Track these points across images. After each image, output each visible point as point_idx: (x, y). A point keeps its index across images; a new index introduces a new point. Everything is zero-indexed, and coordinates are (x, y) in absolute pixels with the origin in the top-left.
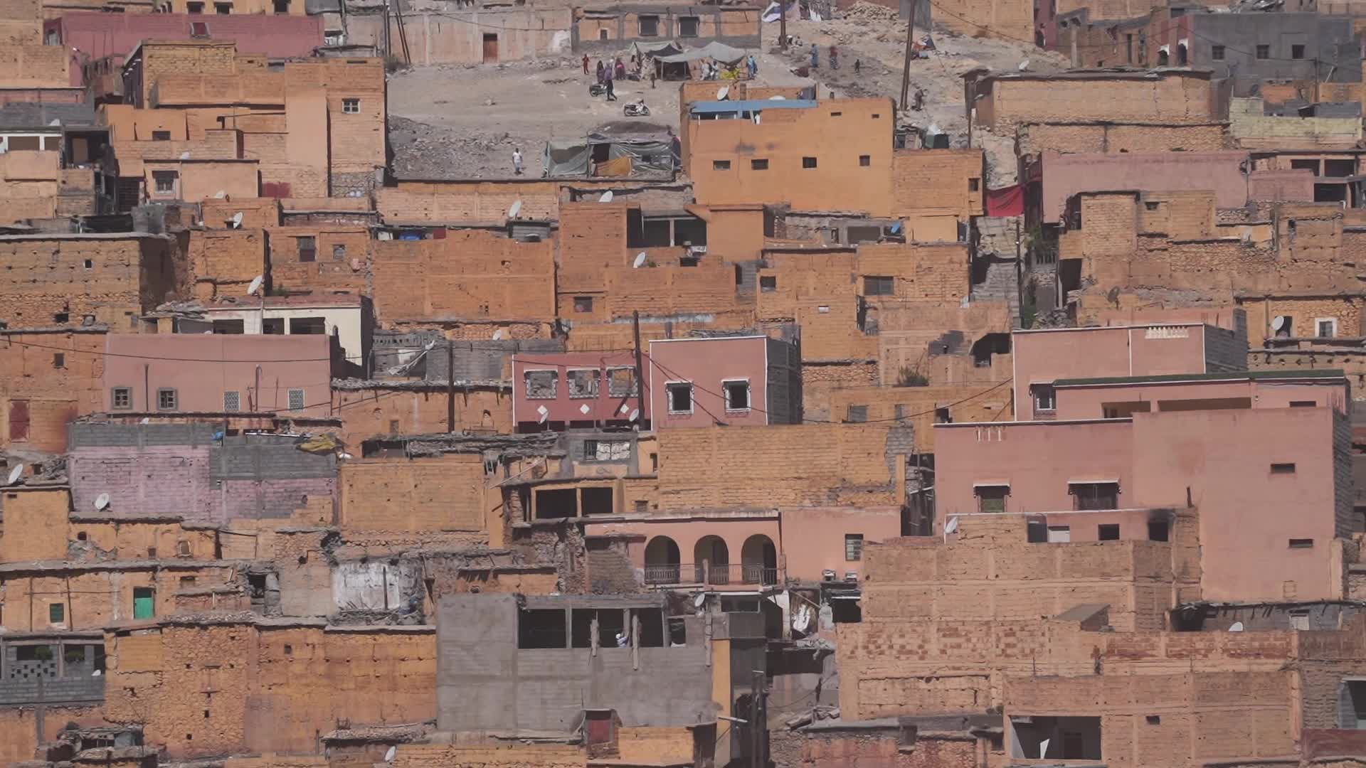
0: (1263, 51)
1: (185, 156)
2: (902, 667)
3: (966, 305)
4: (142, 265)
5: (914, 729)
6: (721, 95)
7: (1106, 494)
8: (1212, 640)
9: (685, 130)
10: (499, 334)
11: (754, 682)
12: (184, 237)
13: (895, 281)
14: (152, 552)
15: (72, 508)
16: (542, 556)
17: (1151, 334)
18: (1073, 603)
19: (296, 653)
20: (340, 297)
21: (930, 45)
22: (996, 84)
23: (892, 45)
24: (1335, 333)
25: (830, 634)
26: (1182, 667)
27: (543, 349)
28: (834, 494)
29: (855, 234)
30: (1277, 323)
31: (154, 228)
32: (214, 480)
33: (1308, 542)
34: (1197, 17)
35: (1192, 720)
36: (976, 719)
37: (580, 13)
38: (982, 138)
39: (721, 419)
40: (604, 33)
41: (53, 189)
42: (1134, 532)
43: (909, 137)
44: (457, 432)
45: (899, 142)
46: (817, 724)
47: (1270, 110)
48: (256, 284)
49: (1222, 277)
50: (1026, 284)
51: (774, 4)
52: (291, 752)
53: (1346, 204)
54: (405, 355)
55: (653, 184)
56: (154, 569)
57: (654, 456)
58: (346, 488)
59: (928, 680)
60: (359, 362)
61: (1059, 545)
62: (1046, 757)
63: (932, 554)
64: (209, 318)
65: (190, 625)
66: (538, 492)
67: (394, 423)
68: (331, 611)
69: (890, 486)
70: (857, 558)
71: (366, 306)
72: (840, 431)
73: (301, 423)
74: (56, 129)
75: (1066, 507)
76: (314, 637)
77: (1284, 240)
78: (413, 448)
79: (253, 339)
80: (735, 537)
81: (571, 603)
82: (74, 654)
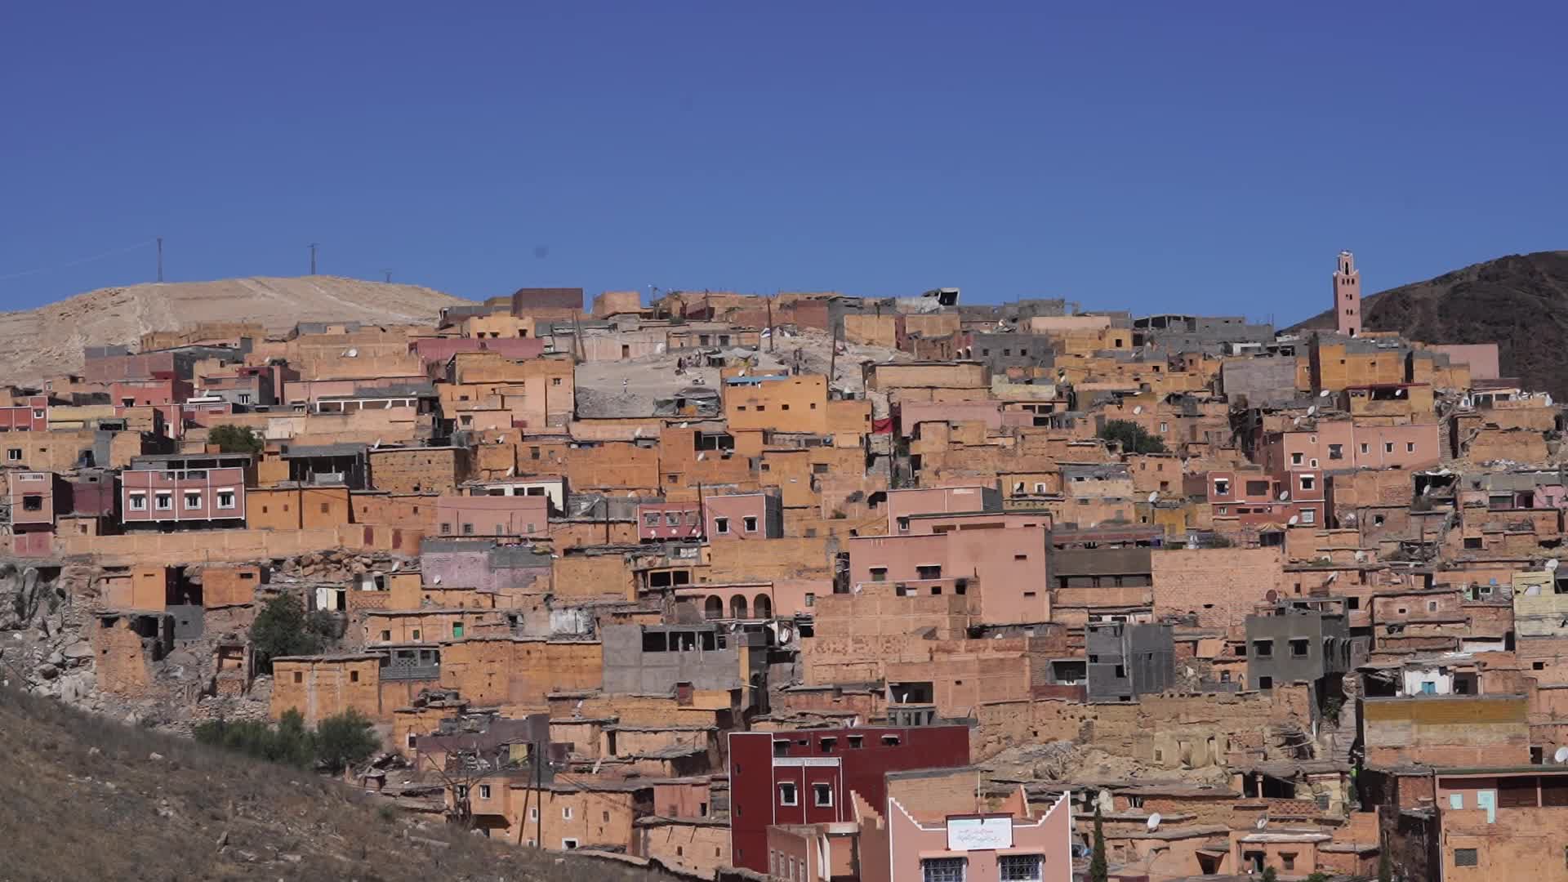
0: (1007, 352)
1: (475, 408)
2: (835, 659)
3: (864, 477)
4: (456, 462)
5: (840, 690)
6: (741, 374)
7: (935, 572)
8: (987, 644)
9: (723, 392)
10: (631, 494)
11: (760, 667)
12: (475, 448)
13: (829, 466)
14: (461, 604)
15: (423, 583)
16: (654, 605)
17: (956, 492)
18: (919, 625)
19: (533, 655)
20: (552, 477)
21: (844, 349)
22: (877, 368)
23: (826, 349)
24: (1045, 490)
25: (799, 643)
26: (971, 657)
27: (654, 502)
28: (799, 573)
29: (809, 443)
30: (1017, 486)
31: (461, 444)
32: (491, 568)
33: (1033, 594)
34: (975, 335)
35: (978, 682)
36: (871, 684)
37: (670, 334)
38: (870, 394)
39: (743, 536)
40: (682, 344)
41: (412, 425)
42: (949, 590)
43: (835, 394)
44: (611, 544)
45: (830, 397)
46: (792, 688)
47: (1011, 381)
48: (511, 471)
49: (990, 463)
50: (894, 466)
51: (767, 329)
52: (531, 703)
53: (1049, 427)
54: (584, 505)
55: (707, 419)
56: (462, 613)
57: (709, 555)
58: (555, 573)
59: (848, 665)
60: (561, 509)
61: (912, 597)
62: (907, 701)
63: (849, 602)
64: (488, 488)
65: (481, 641)
66: (652, 574)
67: (579, 540)
68: (549, 633)
69: (828, 569)
70: (811, 605)
71: (565, 481)
72: (802, 541)
73: (533, 540)
74: (413, 396)
75: (915, 578)
76: (541, 646)
77: (1019, 445)
78: (589, 552)
79: (510, 498)
80: (750, 595)
81: (668, 629)
82: (425, 655)
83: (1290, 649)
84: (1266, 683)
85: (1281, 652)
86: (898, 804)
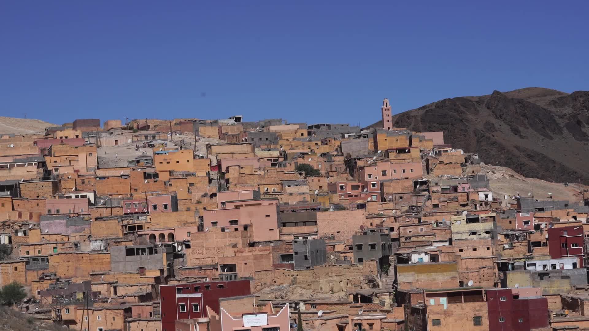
0: (261, 139)
1: (60, 165)
2: (199, 256)
3: (208, 188)
4: (53, 186)
5: (201, 268)
6: (160, 150)
7: (236, 222)
8: (256, 249)
9: (154, 157)
10: (120, 197)
11: (171, 260)
12: (60, 181)
13: (195, 184)
14: (56, 240)
15: (41, 232)
16: (130, 238)
17: (243, 192)
18: (230, 243)
19: (84, 258)
20: (89, 191)
21: (199, 139)
22: (212, 147)
23: (192, 140)
24: (276, 191)
25: (185, 251)
26: (250, 254)
27: (128, 199)
28: (185, 224)
29: (187, 175)
30: (266, 189)
31: (54, 179)
32: (67, 226)
33: (273, 230)
34: (248, 133)
35: (253, 264)
36: (213, 265)
37: (133, 135)
38: (210, 156)
39: (163, 211)
40: (138, 139)
41: (36, 173)
42: (241, 229)
43: (196, 156)
44: (113, 215)
45: (194, 158)
46: (183, 268)
47: (262, 150)
48: (74, 189)
49: (255, 181)
50: (219, 183)
51: (170, 133)
52: (84, 277)
53: (277, 167)
54: (102, 201)
55: (148, 167)
56: (57, 243)
57: (150, 219)
58: (92, 227)
59: (204, 258)
60: (94, 203)
61: (227, 232)
62: (226, 271)
63: (204, 235)
64: (65, 196)
65: (64, 254)
66: (129, 226)
67: (101, 214)
68: (90, 250)
69: (195, 222)
70: (189, 236)
71: (95, 192)
72: (185, 212)
73: (83, 215)
74: (36, 162)
75: (228, 225)
76: (87, 255)
77: (266, 174)
78: (104, 219)
79: (74, 199)
80: (166, 233)
81: (135, 247)
82: (43, 260)
83: (369, 248)
84: (361, 260)
85: (366, 248)
86: (224, 310)
